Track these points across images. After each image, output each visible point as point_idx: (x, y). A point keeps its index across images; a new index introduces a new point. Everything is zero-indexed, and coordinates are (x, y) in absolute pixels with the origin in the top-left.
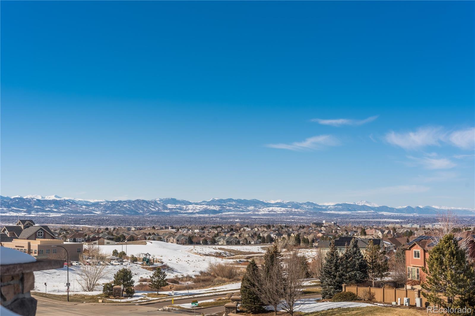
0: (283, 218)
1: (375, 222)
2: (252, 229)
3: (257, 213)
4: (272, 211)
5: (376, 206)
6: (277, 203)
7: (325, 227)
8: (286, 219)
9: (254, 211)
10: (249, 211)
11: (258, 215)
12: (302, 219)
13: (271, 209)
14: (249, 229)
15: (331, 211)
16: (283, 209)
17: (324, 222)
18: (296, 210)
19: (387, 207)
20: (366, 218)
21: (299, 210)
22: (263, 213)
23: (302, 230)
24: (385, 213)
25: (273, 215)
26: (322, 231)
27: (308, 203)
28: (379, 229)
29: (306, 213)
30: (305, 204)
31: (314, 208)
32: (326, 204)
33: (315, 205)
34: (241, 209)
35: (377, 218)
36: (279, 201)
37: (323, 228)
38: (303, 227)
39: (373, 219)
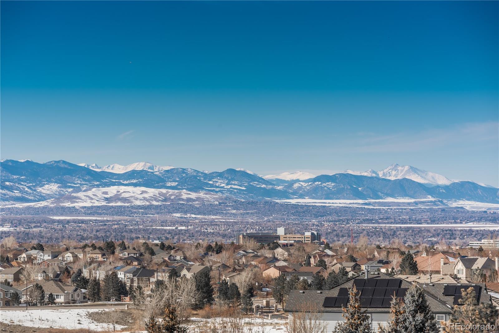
0: (153, 221)
1: (437, 233)
2: (55, 256)
3: (67, 204)
4: (117, 198)
5: (442, 181)
6: (132, 174)
7: (285, 246)
8: (164, 223)
9: (60, 197)
10: (43, 198)
11: (72, 211)
12: (212, 223)
13: (112, 190)
14: (47, 257)
15: (302, 196)
16: (152, 192)
17: (281, 231)
18: (193, 195)
19: (475, 186)
20: (411, 221)
21: (202, 194)
22: (88, 204)
23: (215, 259)
24: (469, 205)
25: (119, 211)
26: (275, 259)
27: (231, 171)
28: (454, 256)
29: (223, 203)
30: (220, 175)
31: (250, 189)
32: (287, 176)
33: (253, 178)
34: (17, 194)
35: (444, 220)
36: (139, 166)
37: (279, 250)
38: (219, 249)
39: (433, 222)
